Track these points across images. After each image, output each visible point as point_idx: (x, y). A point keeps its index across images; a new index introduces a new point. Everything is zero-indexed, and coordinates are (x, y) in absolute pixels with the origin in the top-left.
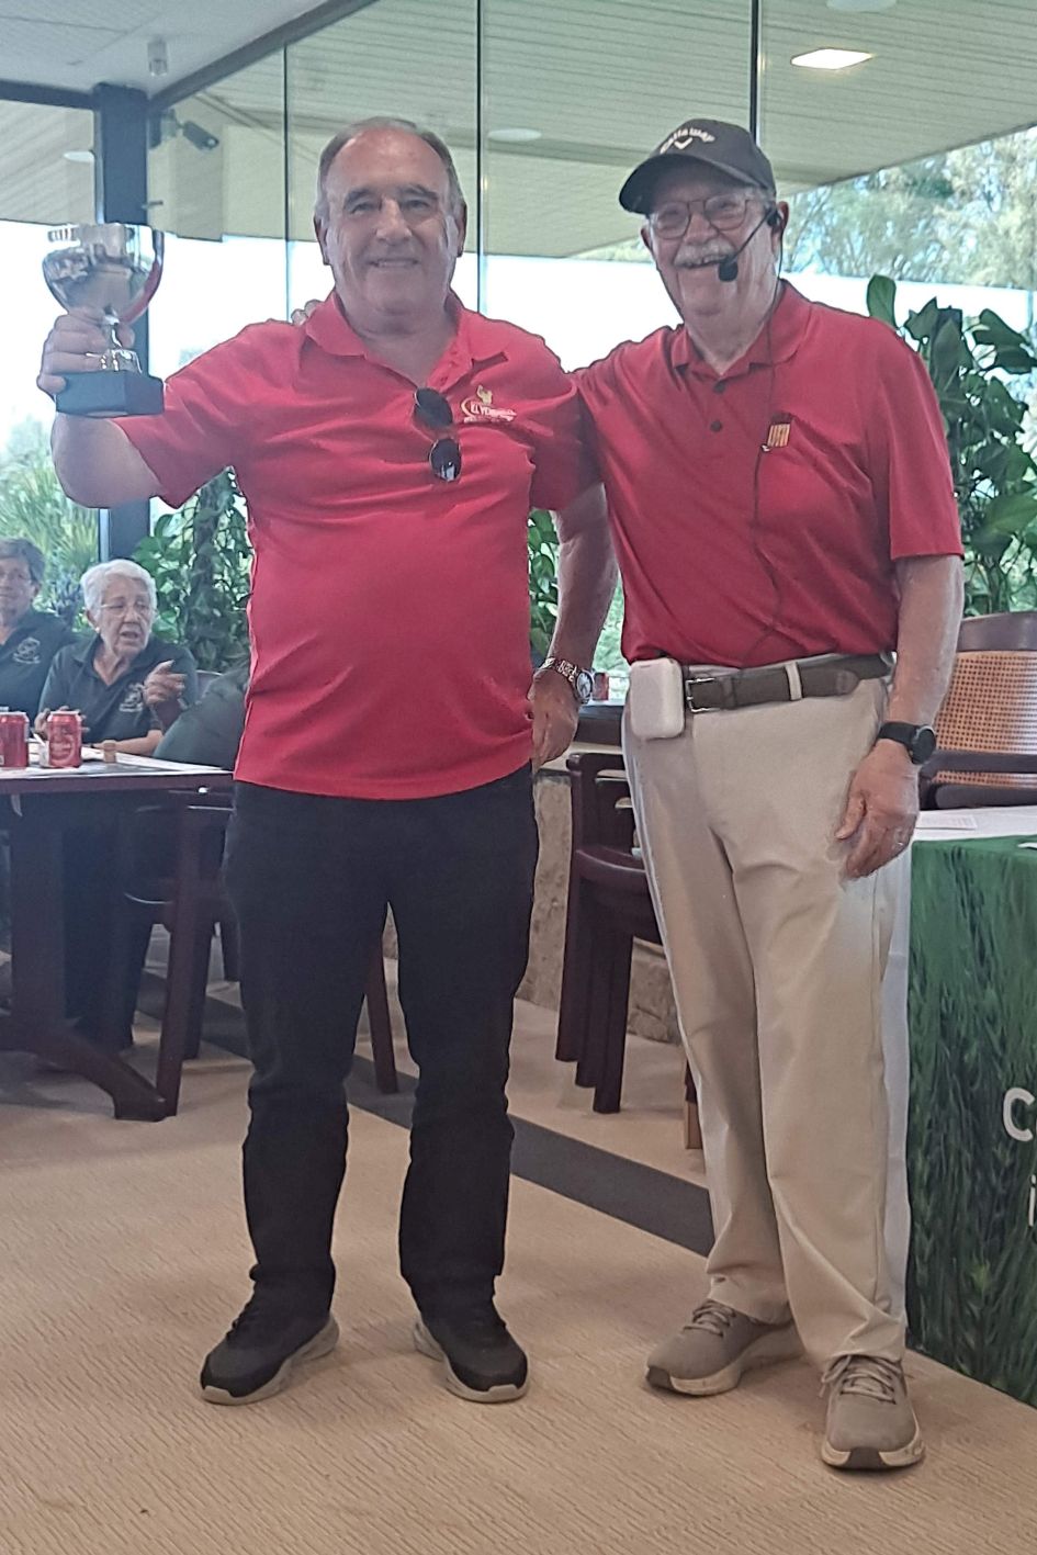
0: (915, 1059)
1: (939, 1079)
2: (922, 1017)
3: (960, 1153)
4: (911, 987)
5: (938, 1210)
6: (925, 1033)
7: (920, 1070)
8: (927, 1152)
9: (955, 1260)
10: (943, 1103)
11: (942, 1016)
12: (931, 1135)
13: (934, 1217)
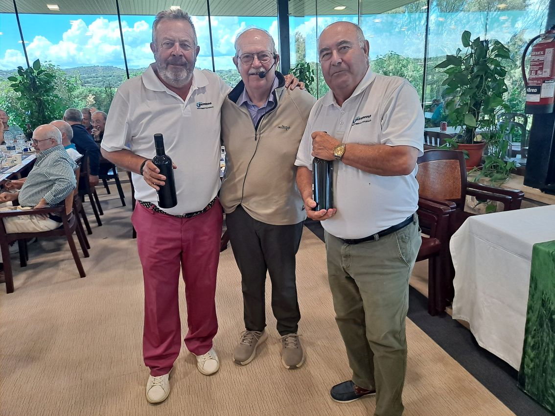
0: (530, 308)
1: (540, 317)
2: (535, 297)
3: (548, 344)
4: (530, 287)
5: (537, 356)
6: (535, 302)
7: (533, 312)
8: (533, 337)
9: (544, 374)
10: (541, 325)
11: (543, 300)
12: (535, 334)
13: (534, 358)
